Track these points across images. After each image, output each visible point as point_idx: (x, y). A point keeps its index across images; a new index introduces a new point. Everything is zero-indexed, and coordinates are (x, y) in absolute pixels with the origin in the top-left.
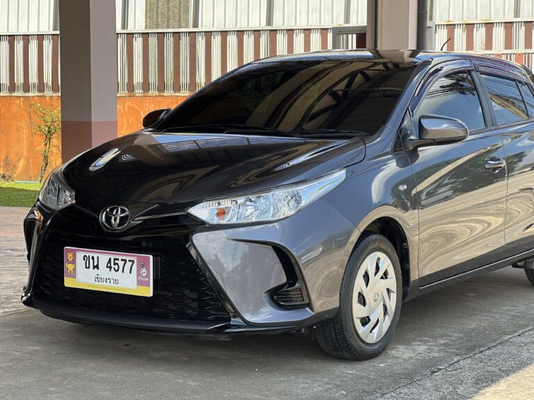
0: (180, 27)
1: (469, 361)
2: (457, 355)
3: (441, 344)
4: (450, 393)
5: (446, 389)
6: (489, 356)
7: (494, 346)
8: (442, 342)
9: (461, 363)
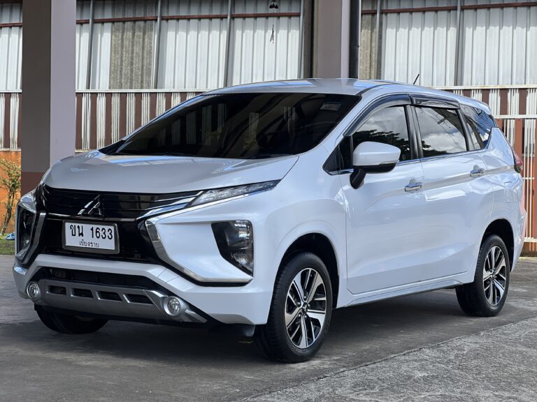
0: (142, 88)
1: (353, 371)
2: (344, 367)
3: (334, 360)
4: (328, 393)
5: (326, 390)
6: (373, 369)
7: (379, 362)
8: (336, 358)
9: (346, 373)
